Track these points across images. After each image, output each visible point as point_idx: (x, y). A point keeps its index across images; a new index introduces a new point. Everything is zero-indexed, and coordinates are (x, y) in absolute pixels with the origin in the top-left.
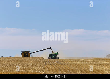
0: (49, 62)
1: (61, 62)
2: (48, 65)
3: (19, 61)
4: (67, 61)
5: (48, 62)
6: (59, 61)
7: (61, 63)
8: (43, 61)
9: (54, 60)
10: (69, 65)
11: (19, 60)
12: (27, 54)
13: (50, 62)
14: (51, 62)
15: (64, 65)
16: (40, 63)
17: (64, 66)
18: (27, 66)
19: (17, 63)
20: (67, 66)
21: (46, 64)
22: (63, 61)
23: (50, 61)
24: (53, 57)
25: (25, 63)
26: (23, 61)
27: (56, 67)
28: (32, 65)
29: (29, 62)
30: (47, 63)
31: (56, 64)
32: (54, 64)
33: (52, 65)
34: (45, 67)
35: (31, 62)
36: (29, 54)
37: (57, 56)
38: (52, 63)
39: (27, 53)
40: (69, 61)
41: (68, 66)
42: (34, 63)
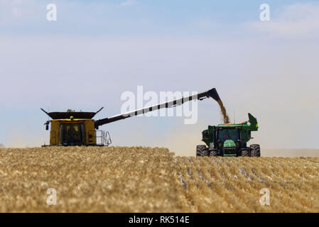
0: (199, 171)
1: (265, 171)
2: (194, 189)
3: (46, 168)
4: (296, 170)
5: (196, 174)
6: (254, 170)
7: (265, 176)
8: (170, 170)
9: (229, 165)
10: (307, 190)
11: (43, 164)
12: (76, 129)
13: (208, 175)
14: (213, 174)
15: (280, 187)
16: (154, 180)
17: (279, 194)
18: (87, 193)
19: (35, 178)
20: (297, 197)
21: (185, 186)
22: (278, 170)
23: (208, 166)
24: (229, 143)
25: (75, 177)
26: (64, 169)
27: (236, 199)
28: (110, 187)
29: (97, 174)
30: (192, 178)
31: (239, 184)
32: (228, 186)
33: (218, 191)
34: (182, 197)
35: (107, 171)
36: (89, 126)
37: (248, 137)
38: (217, 178)
39: (79, 124)
40: (309, 171)
41: (302, 196)
42: (125, 180)
